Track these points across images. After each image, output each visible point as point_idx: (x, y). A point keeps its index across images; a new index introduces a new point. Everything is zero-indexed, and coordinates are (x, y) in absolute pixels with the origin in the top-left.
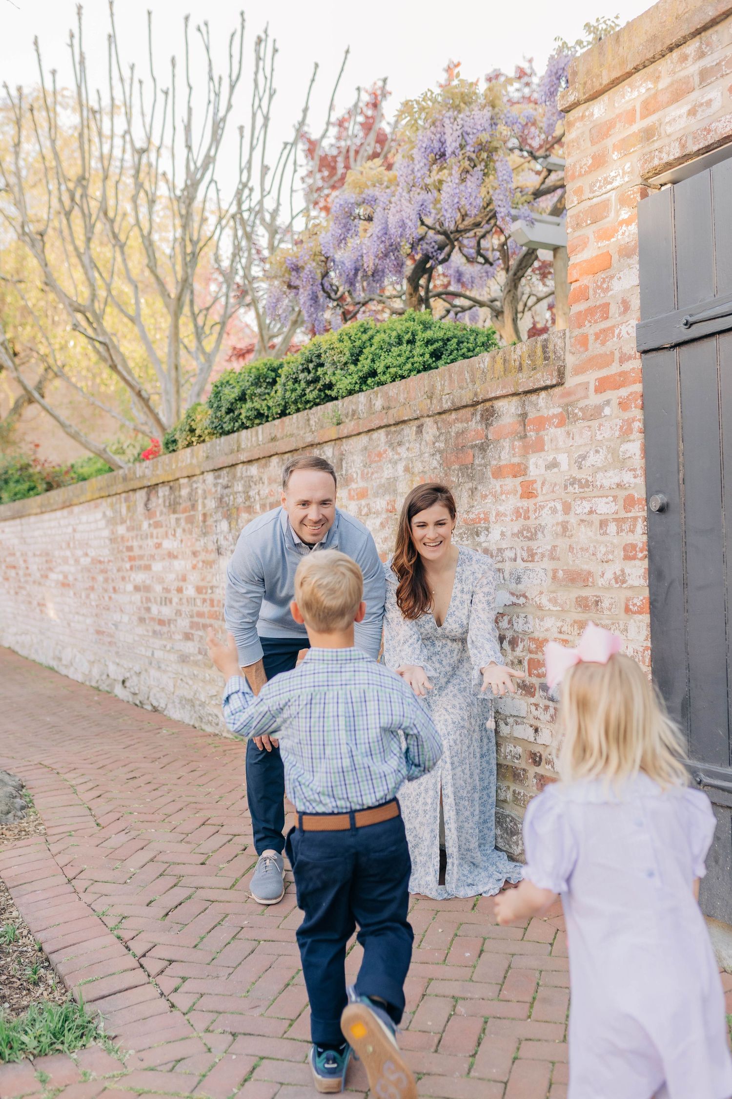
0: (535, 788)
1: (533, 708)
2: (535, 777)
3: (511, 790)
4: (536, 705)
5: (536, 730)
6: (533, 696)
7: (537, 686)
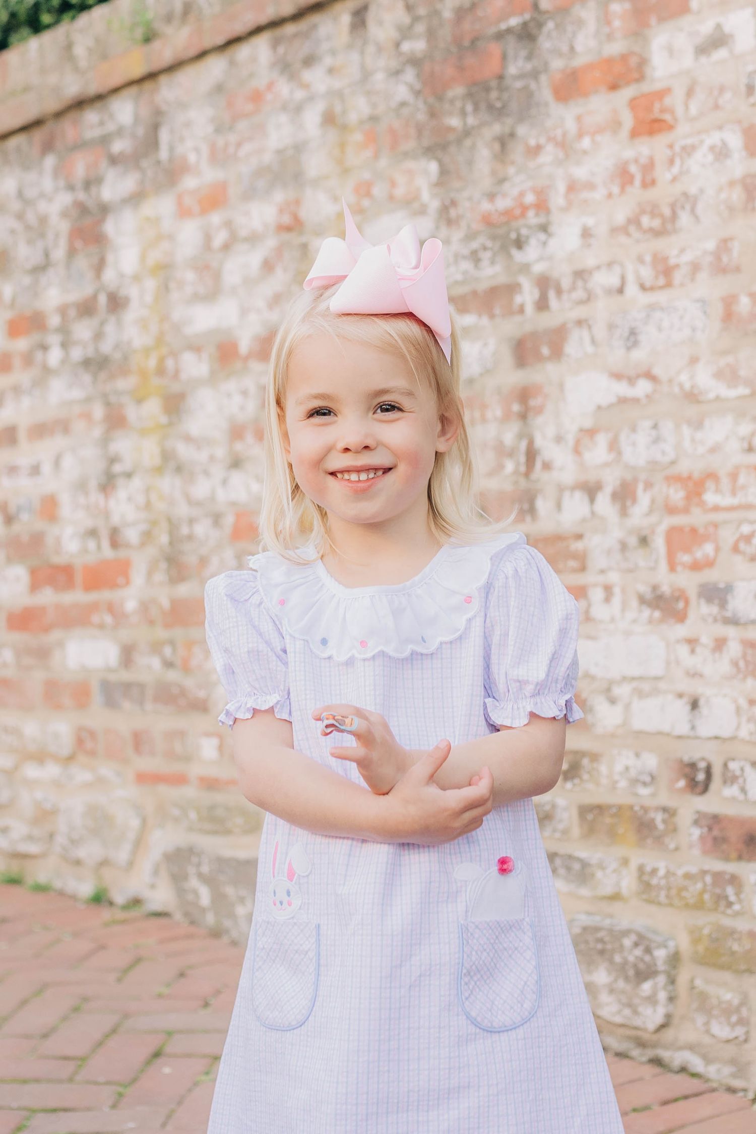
0: (696, 852)
1: (683, 651)
2: (696, 822)
3: (634, 864)
4: (692, 642)
5: (695, 705)
6: (681, 617)
7: (692, 594)
